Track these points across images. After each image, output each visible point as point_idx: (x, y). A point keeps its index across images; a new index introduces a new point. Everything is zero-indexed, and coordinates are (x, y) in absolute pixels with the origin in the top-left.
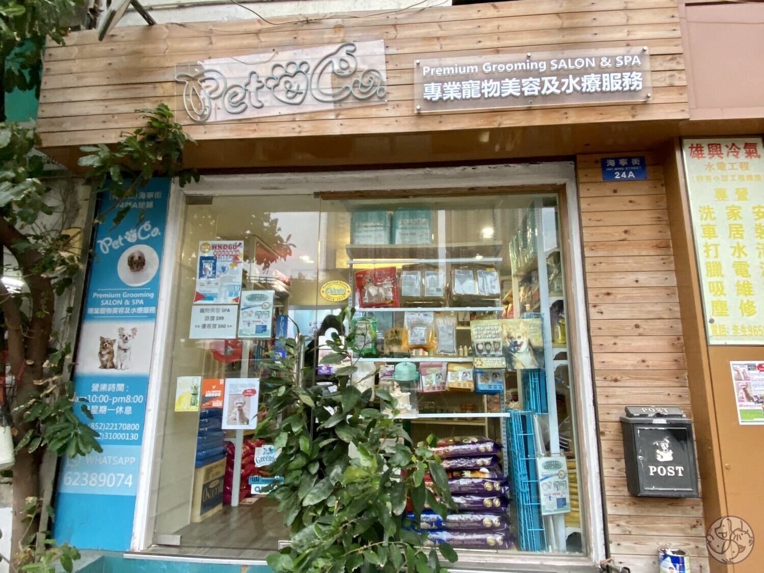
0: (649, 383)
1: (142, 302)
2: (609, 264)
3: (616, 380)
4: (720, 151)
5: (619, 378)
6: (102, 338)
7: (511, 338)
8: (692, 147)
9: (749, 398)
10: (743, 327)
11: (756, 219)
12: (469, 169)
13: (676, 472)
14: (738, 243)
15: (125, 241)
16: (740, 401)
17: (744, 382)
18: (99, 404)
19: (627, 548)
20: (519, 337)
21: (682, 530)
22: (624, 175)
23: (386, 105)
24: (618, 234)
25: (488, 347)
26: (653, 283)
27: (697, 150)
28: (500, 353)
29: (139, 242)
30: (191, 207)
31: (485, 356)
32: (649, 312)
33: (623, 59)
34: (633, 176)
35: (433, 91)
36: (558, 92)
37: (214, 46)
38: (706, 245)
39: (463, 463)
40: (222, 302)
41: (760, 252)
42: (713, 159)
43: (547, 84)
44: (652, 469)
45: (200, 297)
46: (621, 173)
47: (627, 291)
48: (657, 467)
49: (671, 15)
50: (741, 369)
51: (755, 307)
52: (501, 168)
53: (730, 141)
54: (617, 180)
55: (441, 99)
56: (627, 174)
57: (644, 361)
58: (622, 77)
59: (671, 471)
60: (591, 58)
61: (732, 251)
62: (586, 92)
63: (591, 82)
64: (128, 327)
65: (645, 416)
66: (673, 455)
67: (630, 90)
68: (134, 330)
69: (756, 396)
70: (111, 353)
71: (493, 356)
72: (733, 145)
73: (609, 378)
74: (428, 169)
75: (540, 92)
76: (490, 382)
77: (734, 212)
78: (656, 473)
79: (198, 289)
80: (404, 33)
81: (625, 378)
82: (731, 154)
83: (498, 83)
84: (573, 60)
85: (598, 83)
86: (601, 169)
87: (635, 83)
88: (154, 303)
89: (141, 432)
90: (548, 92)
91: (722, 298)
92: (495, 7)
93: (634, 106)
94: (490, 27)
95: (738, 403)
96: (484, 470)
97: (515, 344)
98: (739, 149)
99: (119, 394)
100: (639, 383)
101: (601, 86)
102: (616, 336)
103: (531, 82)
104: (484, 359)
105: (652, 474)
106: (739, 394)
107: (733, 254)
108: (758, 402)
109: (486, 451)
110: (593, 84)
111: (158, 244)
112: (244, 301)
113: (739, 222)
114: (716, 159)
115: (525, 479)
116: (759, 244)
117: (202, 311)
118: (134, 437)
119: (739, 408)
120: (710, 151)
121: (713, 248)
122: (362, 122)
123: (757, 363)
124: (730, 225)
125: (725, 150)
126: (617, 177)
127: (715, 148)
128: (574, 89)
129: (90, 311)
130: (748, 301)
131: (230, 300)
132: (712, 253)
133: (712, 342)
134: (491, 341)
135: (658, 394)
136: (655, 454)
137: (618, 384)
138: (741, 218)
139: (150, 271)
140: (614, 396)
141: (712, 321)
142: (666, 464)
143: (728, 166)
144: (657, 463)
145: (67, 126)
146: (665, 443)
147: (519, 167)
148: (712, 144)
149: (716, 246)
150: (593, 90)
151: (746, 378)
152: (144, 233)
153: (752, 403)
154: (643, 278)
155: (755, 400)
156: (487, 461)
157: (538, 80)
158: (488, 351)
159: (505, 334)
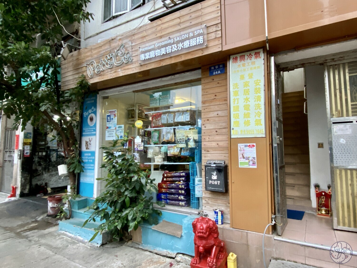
0: (219, 152)
1: (93, 130)
2: (209, 109)
3: (208, 151)
4: (244, 58)
5: (209, 150)
6: (86, 141)
7: (188, 137)
8: (233, 59)
9: (244, 157)
10: (244, 131)
11: (255, 86)
12: (173, 77)
13: (218, 183)
14: (247, 97)
15: (89, 113)
16: (240, 159)
17: (242, 152)
18: (86, 159)
19: (208, 208)
20: (190, 136)
21: (226, 204)
22: (217, 73)
23: (132, 64)
24: (213, 97)
25: (181, 140)
26: (223, 114)
27: (235, 60)
28: (184, 142)
29: (92, 113)
30: (104, 100)
31: (180, 143)
32: (221, 126)
33: (197, 32)
34: (220, 72)
35: (142, 57)
36: (177, 50)
37: (93, 53)
38: (234, 99)
39: (177, 179)
40: (112, 129)
41: (256, 100)
42: (241, 63)
43: (173, 48)
44: (210, 182)
45: (108, 128)
46: (216, 71)
47: (214, 118)
48: (212, 181)
49: (217, 6)
50: (242, 147)
51: (250, 122)
52: (183, 74)
53: (248, 53)
54: (214, 75)
55: (145, 59)
56: (218, 72)
57: (218, 144)
58: (196, 39)
59: (216, 183)
60: (186, 34)
61: (244, 100)
62: (185, 48)
63: (186, 44)
64: (91, 137)
65: (210, 163)
66: (217, 177)
67: (199, 44)
68: (92, 138)
69: (246, 157)
70: (88, 145)
71: (182, 143)
72: (250, 54)
73: (206, 150)
74: (160, 79)
75: (171, 51)
76: (185, 152)
77: (246, 84)
78: (211, 183)
79: (108, 126)
80: (136, 37)
81: (211, 150)
82: (248, 59)
83: (160, 50)
84: (181, 36)
85: (189, 44)
86: (209, 72)
87: (201, 41)
88: (95, 130)
89: (94, 167)
90: (174, 51)
91: (238, 120)
92: (161, 20)
93: (202, 50)
94: (159, 28)
95: (239, 160)
96: (182, 181)
97: (189, 139)
98: (252, 56)
99: (90, 156)
100: (215, 152)
101: (190, 45)
102: (209, 135)
103: (169, 48)
104: (179, 144)
105: (210, 183)
106: (240, 156)
107: (244, 102)
108: (247, 159)
109: (183, 175)
110: (187, 44)
111: (95, 113)
112: (117, 129)
113: (248, 88)
114: (243, 62)
115: (192, 185)
116: (255, 96)
117: (108, 132)
118: (93, 168)
119: (239, 161)
120: (240, 59)
121: (237, 100)
122: (127, 71)
123: (248, 144)
124: (244, 90)
125: (246, 57)
126: (214, 74)
127: (242, 57)
128: (182, 48)
129: (84, 133)
130: (248, 120)
131: (114, 128)
132: (236, 102)
133: (232, 137)
134: (182, 138)
135: (221, 156)
136: (211, 177)
137: (209, 152)
138: (249, 86)
139: (94, 121)
140: (207, 157)
141: (233, 129)
142: (215, 180)
143: (246, 64)
144: (212, 180)
145: (67, 84)
146: (215, 173)
147: (188, 74)
148: (241, 56)
149: (238, 99)
150: (187, 47)
151: (243, 150)
152: (93, 110)
153: (244, 160)
154: (219, 113)
155: (246, 158)
156: (183, 179)
157: (171, 47)
158: (181, 142)
159: (186, 135)
